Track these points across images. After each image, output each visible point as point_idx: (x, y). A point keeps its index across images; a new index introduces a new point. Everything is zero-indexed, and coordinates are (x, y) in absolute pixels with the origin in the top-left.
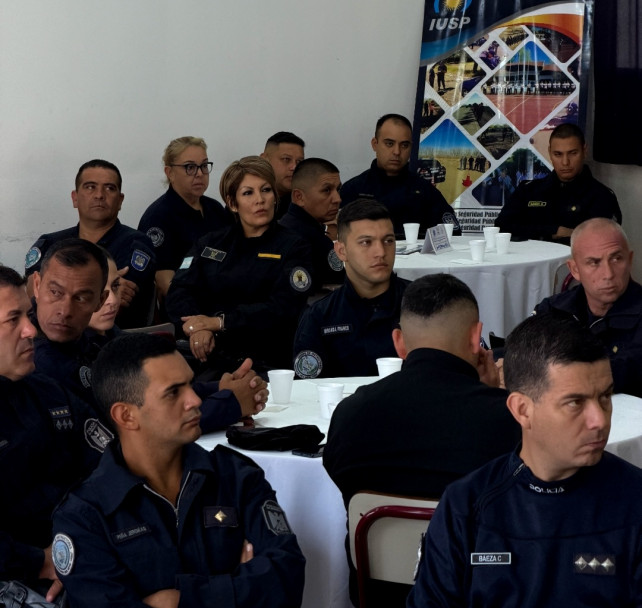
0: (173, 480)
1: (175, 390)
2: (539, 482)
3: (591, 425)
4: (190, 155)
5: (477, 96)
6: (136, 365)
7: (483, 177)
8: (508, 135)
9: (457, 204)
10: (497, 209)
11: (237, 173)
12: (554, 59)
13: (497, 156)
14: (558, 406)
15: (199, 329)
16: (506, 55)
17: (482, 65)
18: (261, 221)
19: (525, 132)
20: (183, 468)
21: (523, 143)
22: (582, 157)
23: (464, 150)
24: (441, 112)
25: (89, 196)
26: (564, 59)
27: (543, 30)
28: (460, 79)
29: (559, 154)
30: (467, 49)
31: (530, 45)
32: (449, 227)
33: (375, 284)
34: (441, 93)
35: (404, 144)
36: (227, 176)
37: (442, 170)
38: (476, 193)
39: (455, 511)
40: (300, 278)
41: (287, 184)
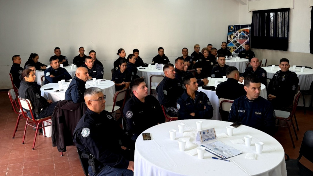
0: (194, 96)
1: (195, 83)
2: (249, 100)
3: (256, 92)
4: (197, 46)
5: (235, 39)
6: (189, 79)
7: (236, 50)
8: (239, 44)
9: (232, 53)
10: (238, 54)
11: (203, 50)
12: (245, 35)
13: (238, 47)
14: (251, 89)
15: (199, 70)
16: (239, 34)
17: (236, 35)
18: (207, 56)
19: (241, 44)
20: (196, 94)
21: (241, 45)
22: (249, 48)
23: (233, 46)
24: (230, 41)
25: (184, 52)
26: (247, 35)
27: (244, 31)
28: (233, 37)
29: (246, 47)
30: (234, 33)
31: (242, 33)
32: (232, 56)
33: (222, 66)
34: (230, 39)
35: (225, 46)
36: (202, 50)
37: (231, 49)
38: (235, 52)
39: (236, 104)
40: (212, 63)
41: (210, 50)
